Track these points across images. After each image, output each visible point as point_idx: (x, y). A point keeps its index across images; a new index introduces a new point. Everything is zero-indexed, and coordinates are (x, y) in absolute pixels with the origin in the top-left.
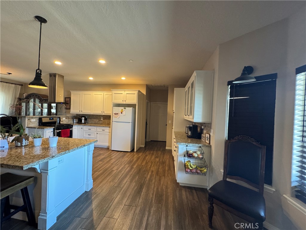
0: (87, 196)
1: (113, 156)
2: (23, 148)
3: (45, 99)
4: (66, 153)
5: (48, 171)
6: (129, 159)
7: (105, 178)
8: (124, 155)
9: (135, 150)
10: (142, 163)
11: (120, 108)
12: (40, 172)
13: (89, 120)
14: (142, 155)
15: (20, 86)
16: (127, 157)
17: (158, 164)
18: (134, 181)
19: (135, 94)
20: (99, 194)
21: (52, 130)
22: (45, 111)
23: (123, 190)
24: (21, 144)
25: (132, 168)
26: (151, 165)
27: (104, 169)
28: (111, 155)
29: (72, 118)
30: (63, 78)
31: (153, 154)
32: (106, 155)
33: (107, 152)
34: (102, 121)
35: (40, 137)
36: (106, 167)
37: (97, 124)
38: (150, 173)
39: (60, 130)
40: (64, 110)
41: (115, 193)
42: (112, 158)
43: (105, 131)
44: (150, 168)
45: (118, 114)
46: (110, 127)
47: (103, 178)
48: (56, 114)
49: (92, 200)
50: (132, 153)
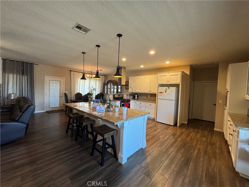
0: (143, 152)
1: (159, 126)
2: (111, 112)
3: (115, 83)
4: (133, 119)
5: (123, 128)
6: (173, 132)
7: (154, 142)
8: (168, 128)
9: (178, 125)
10: (186, 139)
11: (165, 88)
12: (119, 128)
13: (140, 97)
14: (185, 131)
15: (104, 77)
16: (171, 129)
17: (206, 144)
18: (180, 152)
19: (178, 75)
20: (151, 153)
21: (120, 103)
22: (115, 90)
23: (170, 157)
24: (110, 110)
25: (176, 140)
26: (197, 143)
27: (153, 135)
28: (156, 125)
29: (129, 95)
30: (125, 69)
31: (197, 132)
32: (153, 125)
33: (153, 123)
34: (149, 98)
35: (118, 107)
36: (154, 134)
37: (145, 100)
38: (196, 151)
39: (124, 103)
40: (125, 90)
41: (164, 156)
42: (158, 128)
43: (152, 106)
44: (196, 145)
45: (162, 93)
46: (155, 103)
47: (153, 142)
48: (121, 93)
49: (146, 156)
50: (175, 127)
